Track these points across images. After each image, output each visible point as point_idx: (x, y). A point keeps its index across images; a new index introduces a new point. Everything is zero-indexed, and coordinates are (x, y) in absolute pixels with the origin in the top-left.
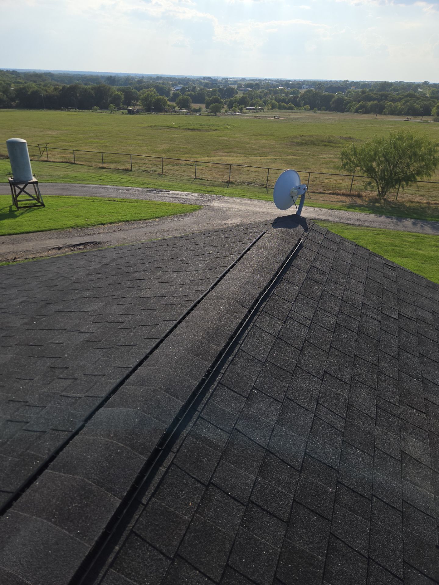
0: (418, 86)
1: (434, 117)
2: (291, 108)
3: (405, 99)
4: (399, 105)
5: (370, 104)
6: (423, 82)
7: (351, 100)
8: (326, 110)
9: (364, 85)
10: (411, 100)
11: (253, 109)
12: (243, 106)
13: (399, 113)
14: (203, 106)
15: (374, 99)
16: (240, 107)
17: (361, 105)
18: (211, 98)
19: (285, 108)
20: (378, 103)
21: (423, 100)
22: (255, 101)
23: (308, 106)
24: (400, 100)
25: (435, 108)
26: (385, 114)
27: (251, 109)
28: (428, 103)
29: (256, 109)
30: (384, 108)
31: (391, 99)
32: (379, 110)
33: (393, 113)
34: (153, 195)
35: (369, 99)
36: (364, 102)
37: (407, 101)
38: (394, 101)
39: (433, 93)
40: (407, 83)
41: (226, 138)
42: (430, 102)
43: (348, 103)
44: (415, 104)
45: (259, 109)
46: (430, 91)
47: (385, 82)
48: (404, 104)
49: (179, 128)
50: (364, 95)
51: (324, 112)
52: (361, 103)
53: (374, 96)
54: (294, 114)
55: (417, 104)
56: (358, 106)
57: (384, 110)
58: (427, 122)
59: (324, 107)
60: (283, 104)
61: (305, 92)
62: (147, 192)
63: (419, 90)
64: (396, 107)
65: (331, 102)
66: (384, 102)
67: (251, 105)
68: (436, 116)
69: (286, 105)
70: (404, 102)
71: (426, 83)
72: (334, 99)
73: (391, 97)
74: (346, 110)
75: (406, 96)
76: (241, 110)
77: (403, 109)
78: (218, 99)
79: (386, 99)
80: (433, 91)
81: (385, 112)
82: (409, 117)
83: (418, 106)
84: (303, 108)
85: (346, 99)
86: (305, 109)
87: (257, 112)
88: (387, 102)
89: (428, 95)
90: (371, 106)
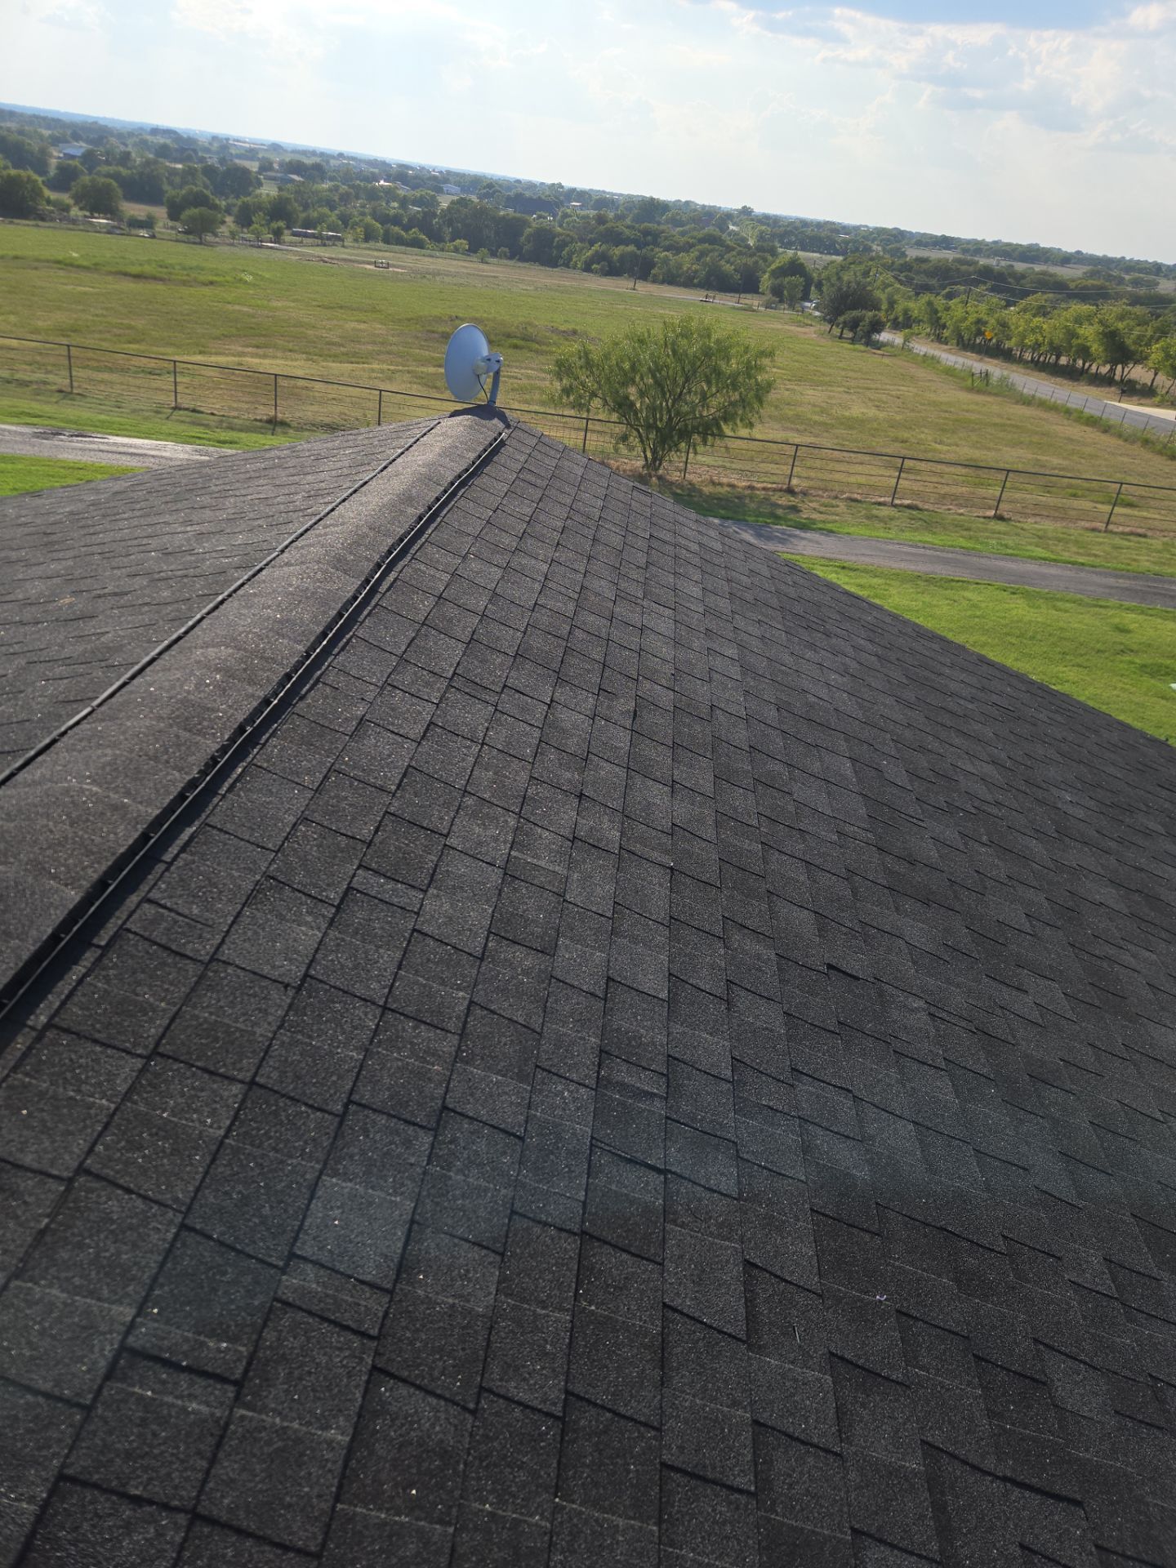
0: (728, 216)
1: (765, 298)
2: (417, 244)
3: (700, 247)
4: (687, 261)
5: (617, 251)
6: (740, 207)
7: (572, 238)
8: (511, 258)
9: (602, 201)
10: (712, 251)
11: (313, 236)
12: (281, 224)
13: (688, 283)
14: (160, 212)
15: (627, 241)
16: (275, 225)
17: (597, 251)
18: (184, 192)
19: (400, 241)
20: (639, 252)
21: (740, 253)
22: (315, 214)
23: (462, 243)
24: (688, 247)
25: (766, 276)
26: (654, 282)
27: (306, 235)
28: (750, 261)
29: (319, 237)
30: (652, 265)
31: (667, 243)
32: (642, 270)
33: (671, 279)
34: (56, 446)
35: (616, 238)
36: (604, 247)
37: (703, 254)
38: (676, 249)
39: (761, 237)
40: (704, 206)
41: (245, 309)
42: (755, 259)
43: (564, 244)
44: (723, 263)
45: (329, 238)
46: (756, 232)
47: (652, 199)
48: (698, 259)
49: (95, 268)
50: (602, 228)
51: (506, 262)
52: (596, 247)
53: (627, 232)
54: (427, 259)
55: (728, 262)
56: (589, 253)
57: (653, 272)
58: (750, 309)
59: (507, 250)
60: (397, 229)
61: (453, 202)
62: (37, 435)
63: (731, 227)
64: (680, 266)
65: (522, 239)
66: (652, 250)
67: (308, 224)
68: (769, 296)
69: (403, 233)
70: (697, 253)
71: (746, 211)
72: (528, 231)
73: (666, 238)
74: (561, 262)
75: (701, 241)
76: (277, 235)
77: (696, 271)
78: (206, 198)
79: (655, 243)
80: (762, 232)
81: (655, 275)
82: (711, 294)
83: (728, 268)
84: (450, 246)
85: (560, 234)
86: (456, 250)
87: (325, 245)
88: (657, 250)
89: (751, 243)
90: (622, 257)
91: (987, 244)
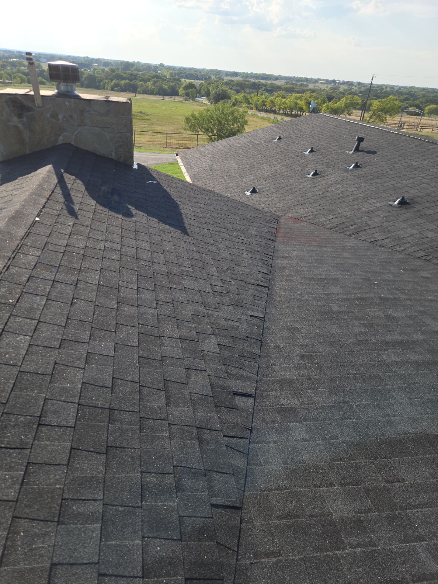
0: (156, 68)
3: (153, 80)
4: (150, 84)
5: (123, 82)
6: (159, 63)
9: (107, 63)
10: (158, 81)
13: (152, 93)
15: (125, 79)
17: (115, 83)
20: (131, 83)
21: (168, 81)
24: (149, 80)
25: (181, 89)
28: (173, 84)
30: (137, 87)
31: (140, 78)
32: (134, 89)
33: (145, 92)
36: (117, 81)
38: (146, 81)
43: (100, 81)
55: (165, 85)
56: (112, 84)
58: (180, 102)
63: (159, 71)
64: (147, 87)
65: (83, 79)
66: (136, 81)
68: (185, 97)
70: (153, 82)
74: (101, 87)
77: (154, 89)
79: (136, 78)
80: (171, 73)
81: (139, 91)
82: (164, 97)
90: (125, 84)
91: (249, 74)
